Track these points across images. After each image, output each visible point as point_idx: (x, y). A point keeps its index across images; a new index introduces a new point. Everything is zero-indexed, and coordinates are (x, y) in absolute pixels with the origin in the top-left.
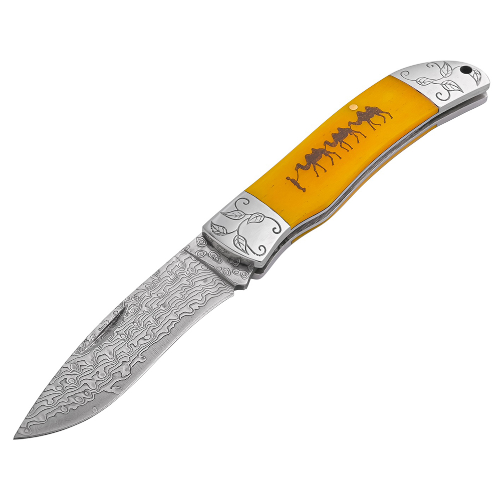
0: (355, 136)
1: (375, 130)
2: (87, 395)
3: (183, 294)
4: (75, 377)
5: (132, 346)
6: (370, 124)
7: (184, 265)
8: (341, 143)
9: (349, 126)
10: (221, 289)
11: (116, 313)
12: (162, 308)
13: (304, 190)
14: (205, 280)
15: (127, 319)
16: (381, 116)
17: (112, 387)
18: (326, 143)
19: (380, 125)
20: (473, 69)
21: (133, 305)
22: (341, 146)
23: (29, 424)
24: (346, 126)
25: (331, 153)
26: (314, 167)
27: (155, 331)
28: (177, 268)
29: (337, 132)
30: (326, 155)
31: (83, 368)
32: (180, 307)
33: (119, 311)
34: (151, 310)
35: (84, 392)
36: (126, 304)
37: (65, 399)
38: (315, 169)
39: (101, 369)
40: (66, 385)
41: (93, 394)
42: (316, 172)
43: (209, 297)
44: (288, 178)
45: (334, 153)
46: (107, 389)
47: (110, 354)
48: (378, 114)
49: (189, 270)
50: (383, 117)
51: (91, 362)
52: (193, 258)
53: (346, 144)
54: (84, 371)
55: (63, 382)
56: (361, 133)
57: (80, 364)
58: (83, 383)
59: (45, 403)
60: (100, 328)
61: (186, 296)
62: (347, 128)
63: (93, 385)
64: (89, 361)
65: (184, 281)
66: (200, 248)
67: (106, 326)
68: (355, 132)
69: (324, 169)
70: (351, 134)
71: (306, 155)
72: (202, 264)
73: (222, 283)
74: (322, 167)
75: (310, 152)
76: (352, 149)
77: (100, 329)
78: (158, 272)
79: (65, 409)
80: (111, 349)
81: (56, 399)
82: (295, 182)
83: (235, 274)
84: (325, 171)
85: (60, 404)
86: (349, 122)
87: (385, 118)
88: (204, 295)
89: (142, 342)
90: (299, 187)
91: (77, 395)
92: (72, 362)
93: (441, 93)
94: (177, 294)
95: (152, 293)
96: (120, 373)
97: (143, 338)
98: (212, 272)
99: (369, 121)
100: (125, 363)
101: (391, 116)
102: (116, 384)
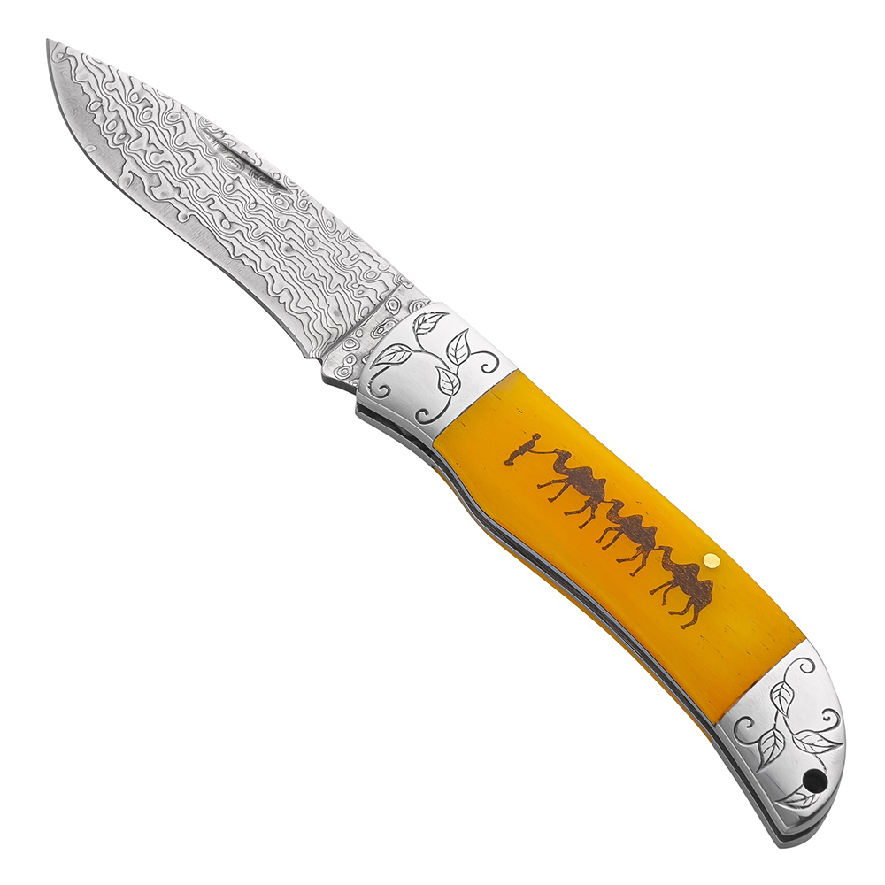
0: (634, 557)
1: (652, 593)
2: (119, 137)
3: (312, 278)
4: (155, 118)
5: (211, 201)
6: (664, 585)
7: (372, 279)
8: (616, 529)
9: (660, 548)
10: (319, 337)
11: (276, 177)
12: (284, 246)
13: (509, 462)
14: (339, 312)
15: (264, 194)
16: (688, 607)
17: (132, 173)
18: (618, 505)
19: (664, 603)
20: (817, 795)
21: (291, 201)
22: (611, 529)
23: (72, 59)
24: (659, 540)
25: (593, 511)
26: (561, 481)
27: (238, 236)
28: (364, 268)
29: (645, 524)
30: (588, 503)
31: (172, 130)
32: (285, 274)
33: (281, 181)
34: (279, 229)
35: (126, 133)
36: (295, 192)
37: (114, 106)
38: (556, 481)
39: (167, 155)
40: (140, 107)
41: (121, 147)
42: (550, 483)
43: (304, 319)
44: (537, 436)
45: (593, 517)
46: (130, 166)
47: (196, 169)
48: (690, 603)
49: (361, 288)
50: (685, 611)
51: (180, 141)
52: (386, 293)
53: (615, 539)
54: (166, 133)
55: (145, 103)
56: (642, 566)
57: (179, 126)
58: (143, 131)
59: (109, 78)
60: (247, 153)
61: (307, 283)
62: (654, 544)
63: (138, 145)
64: (183, 139)
65: (338, 280)
66: (405, 304)
67: (252, 161)
68: (645, 558)
69: (555, 499)
70: (638, 549)
71: (590, 469)
72: (371, 307)
73: (332, 339)
74: (560, 494)
75: (596, 476)
76: (604, 549)
77: (245, 154)
78: (359, 240)
79: (96, 106)
80: (207, 170)
81: (115, 94)
82: (527, 447)
83: (346, 358)
84: (551, 500)
85: (105, 100)
86: (671, 549)
87: (681, 614)
88: (308, 310)
89: (218, 216)
90: (514, 455)
91: (120, 124)
92: (183, 114)
93: (751, 726)
94: (310, 269)
95: (316, 230)
96: (159, 183)
97: (225, 218)
98: (354, 323)
99: (673, 584)
100: (178, 192)
101: (686, 626)
102: (137, 179)
